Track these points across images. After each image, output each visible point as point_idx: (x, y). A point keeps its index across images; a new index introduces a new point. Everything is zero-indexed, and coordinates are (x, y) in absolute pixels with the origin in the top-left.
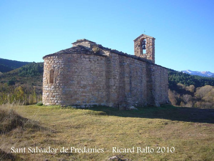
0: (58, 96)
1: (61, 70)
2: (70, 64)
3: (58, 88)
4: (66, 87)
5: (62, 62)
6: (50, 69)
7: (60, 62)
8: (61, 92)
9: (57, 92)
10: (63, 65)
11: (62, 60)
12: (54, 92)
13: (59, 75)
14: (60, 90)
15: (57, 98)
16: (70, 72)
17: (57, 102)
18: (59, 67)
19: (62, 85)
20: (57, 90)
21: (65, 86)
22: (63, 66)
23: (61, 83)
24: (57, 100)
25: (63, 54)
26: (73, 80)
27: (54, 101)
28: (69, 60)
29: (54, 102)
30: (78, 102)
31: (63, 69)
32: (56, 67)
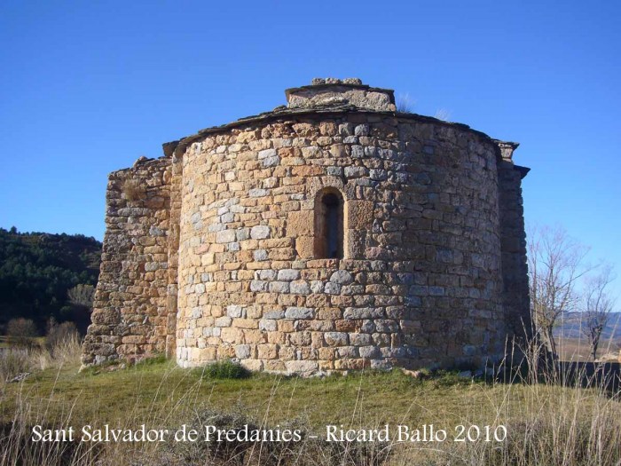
0: (378, 324)
1: (392, 196)
2: (432, 169)
3: (375, 281)
4: (421, 280)
5: (394, 158)
6: (314, 186)
7: (381, 153)
8: (397, 303)
9: (371, 304)
10: (400, 171)
11: (392, 147)
12: (354, 305)
13: (380, 221)
14: (391, 293)
15: (375, 336)
16: (433, 209)
17: (377, 355)
18: (377, 180)
19: (402, 269)
20: (370, 293)
21: (418, 274)
22: (401, 176)
23: (397, 259)
24: (371, 342)
25: (396, 122)
26: (447, 248)
27: (356, 349)
28: (429, 150)
29: (358, 355)
30: (469, 350)
31: (400, 189)
32: (356, 175)
